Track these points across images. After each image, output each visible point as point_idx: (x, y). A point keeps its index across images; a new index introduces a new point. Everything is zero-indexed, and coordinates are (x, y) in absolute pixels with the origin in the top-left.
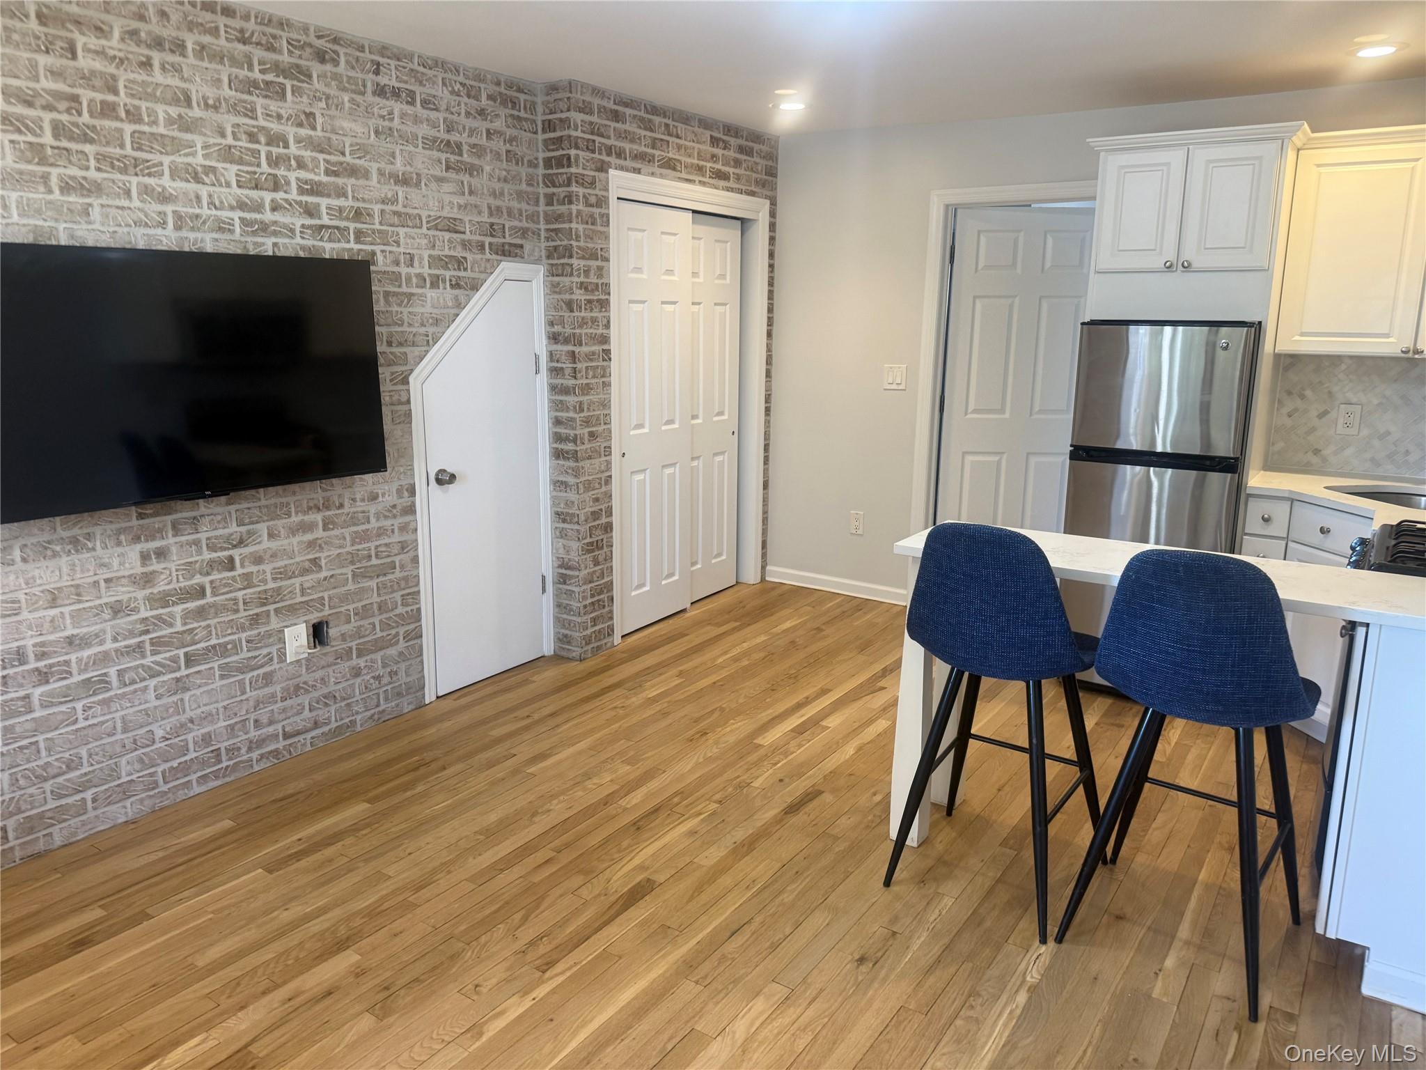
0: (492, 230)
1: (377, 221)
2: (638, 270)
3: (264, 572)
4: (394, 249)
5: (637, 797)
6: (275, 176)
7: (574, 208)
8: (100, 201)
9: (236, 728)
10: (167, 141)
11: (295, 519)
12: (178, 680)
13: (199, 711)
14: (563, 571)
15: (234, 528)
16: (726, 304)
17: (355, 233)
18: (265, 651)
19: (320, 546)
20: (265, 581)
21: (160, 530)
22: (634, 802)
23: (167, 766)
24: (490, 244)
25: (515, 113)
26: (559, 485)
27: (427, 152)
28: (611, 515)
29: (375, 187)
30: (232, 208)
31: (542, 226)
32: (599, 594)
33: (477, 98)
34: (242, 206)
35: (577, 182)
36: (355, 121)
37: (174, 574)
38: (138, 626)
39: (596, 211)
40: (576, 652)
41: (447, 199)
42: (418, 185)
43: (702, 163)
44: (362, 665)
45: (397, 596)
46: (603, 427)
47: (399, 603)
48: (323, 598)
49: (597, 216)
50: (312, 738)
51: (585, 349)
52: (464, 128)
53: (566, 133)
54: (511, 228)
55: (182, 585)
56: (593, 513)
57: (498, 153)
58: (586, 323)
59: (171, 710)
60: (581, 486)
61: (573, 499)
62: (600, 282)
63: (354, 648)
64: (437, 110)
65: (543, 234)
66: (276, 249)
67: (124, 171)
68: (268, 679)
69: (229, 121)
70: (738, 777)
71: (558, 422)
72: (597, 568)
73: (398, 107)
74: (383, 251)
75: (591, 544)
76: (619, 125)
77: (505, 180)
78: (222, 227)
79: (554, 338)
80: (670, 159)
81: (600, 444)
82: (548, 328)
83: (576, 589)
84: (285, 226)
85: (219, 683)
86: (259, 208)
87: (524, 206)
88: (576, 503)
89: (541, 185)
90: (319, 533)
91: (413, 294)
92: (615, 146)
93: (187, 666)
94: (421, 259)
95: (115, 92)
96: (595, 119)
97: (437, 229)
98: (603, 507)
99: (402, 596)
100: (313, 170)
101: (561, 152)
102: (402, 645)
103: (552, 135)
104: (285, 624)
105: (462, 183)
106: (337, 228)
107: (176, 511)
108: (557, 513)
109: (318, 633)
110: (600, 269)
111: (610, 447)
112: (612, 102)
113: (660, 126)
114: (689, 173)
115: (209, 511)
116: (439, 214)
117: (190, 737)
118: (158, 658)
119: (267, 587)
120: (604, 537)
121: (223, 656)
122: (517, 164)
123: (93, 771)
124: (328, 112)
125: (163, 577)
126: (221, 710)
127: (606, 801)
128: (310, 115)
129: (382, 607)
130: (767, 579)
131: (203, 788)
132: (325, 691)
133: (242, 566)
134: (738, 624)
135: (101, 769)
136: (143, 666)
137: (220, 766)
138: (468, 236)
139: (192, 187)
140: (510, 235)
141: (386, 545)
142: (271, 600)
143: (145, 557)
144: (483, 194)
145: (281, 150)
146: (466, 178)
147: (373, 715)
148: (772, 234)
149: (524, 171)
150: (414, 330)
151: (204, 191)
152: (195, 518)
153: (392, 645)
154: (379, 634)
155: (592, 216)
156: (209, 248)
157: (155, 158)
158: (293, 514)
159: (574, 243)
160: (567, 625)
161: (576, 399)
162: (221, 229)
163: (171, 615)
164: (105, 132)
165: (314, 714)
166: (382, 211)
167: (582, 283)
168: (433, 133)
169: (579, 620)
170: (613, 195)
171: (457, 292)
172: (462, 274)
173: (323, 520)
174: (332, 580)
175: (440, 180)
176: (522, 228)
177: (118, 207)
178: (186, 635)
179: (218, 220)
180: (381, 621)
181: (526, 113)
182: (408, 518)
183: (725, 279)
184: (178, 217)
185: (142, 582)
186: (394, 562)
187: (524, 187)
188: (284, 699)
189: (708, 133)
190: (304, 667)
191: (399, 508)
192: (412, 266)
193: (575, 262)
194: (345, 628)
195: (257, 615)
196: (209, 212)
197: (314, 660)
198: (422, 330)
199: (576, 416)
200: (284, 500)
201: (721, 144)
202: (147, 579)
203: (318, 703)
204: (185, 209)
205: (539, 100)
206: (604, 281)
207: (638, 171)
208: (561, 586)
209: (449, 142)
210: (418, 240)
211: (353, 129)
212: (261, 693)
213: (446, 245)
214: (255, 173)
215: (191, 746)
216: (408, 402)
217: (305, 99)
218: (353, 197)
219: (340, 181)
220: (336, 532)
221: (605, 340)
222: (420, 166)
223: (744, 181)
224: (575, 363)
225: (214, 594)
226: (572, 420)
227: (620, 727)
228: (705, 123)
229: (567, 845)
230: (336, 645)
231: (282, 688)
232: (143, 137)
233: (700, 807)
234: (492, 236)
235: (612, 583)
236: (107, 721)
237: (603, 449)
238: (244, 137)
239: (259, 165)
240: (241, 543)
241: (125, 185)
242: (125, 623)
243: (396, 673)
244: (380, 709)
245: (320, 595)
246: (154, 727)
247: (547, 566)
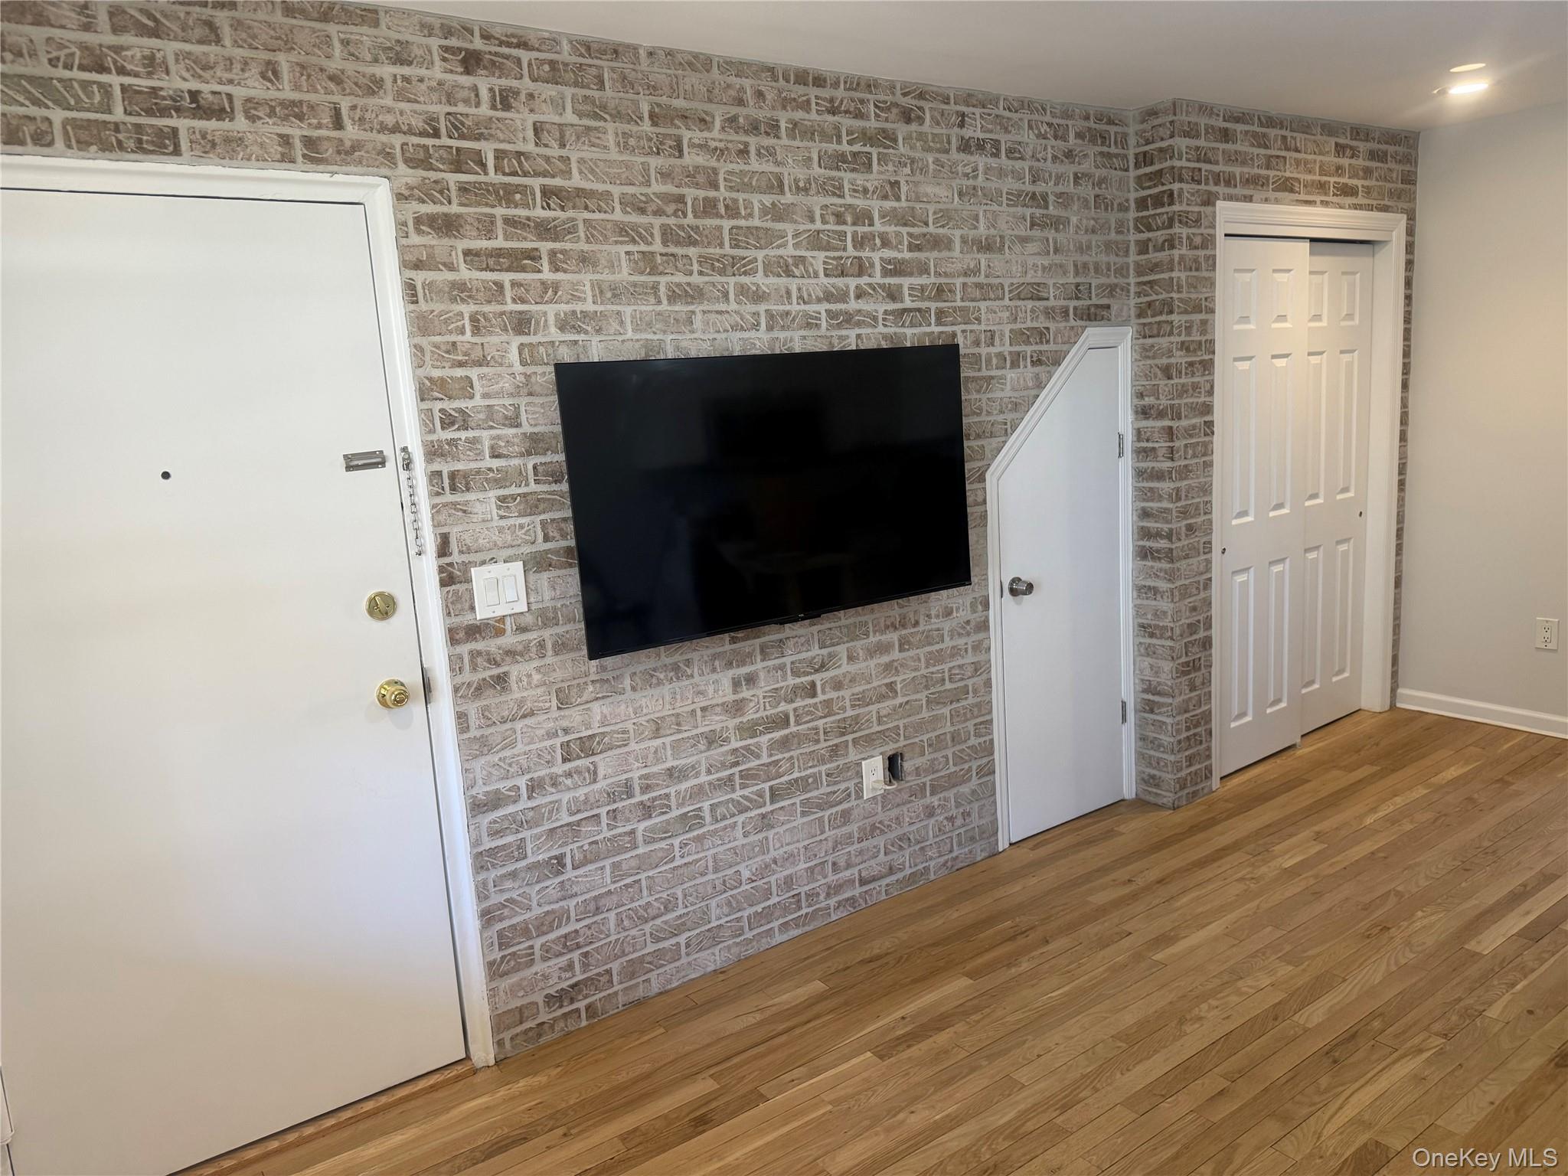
0: (1077, 292)
1: (958, 297)
2: (1245, 319)
3: (843, 698)
4: (975, 327)
5: (1315, 1014)
6: (860, 258)
7: (1176, 253)
8: (701, 308)
9: (816, 871)
10: (761, 234)
11: (873, 639)
12: (763, 816)
13: (781, 851)
14: (1150, 697)
15: (816, 651)
16: (1353, 351)
17: (936, 314)
18: (843, 786)
19: (896, 668)
20: (844, 709)
21: (750, 655)
22: (1316, 1020)
23: (751, 910)
24: (1075, 308)
25: (1105, 149)
26: (1143, 591)
27: (1012, 210)
28: (1210, 627)
29: (958, 257)
30: (819, 300)
31: (1132, 280)
32: (1196, 726)
33: (1065, 139)
34: (828, 297)
35: (1180, 222)
36: (939, 184)
37: (762, 701)
38: (729, 758)
39: (1201, 253)
40: (1168, 798)
41: (1031, 261)
42: (1001, 249)
43: (1324, 179)
44: (936, 803)
45: (970, 725)
46: (1203, 518)
47: (972, 733)
48: (898, 727)
49: (1202, 260)
50: (887, 885)
51: (1184, 423)
52: (1050, 176)
53: (1168, 163)
54: (1098, 287)
55: (768, 713)
56: (1190, 625)
57: (1086, 200)
58: (1186, 391)
59: (757, 849)
60: (1176, 593)
61: (1165, 608)
62: (1203, 339)
63: (928, 783)
64: (1022, 158)
65: (1132, 289)
66: (859, 341)
67: (722, 272)
68: (846, 816)
69: (817, 202)
70: (1460, 1000)
71: (1145, 514)
72: (1194, 694)
73: (981, 161)
74: (964, 331)
75: (1187, 664)
76: (1229, 146)
77: (1093, 231)
78: (810, 323)
79: (1143, 412)
80: (1287, 179)
81: (1198, 539)
82: (1136, 401)
83: (1169, 721)
84: (869, 314)
85: (800, 821)
86: (843, 297)
87: (1112, 258)
88: (1170, 613)
89: (1132, 231)
90: (896, 654)
91: (992, 378)
92: (1224, 172)
93: (772, 802)
94: (1002, 335)
95: (716, 187)
96: (1202, 142)
97: (1020, 299)
98: (1201, 618)
99: (975, 725)
100: (896, 247)
101: (1161, 188)
102: (975, 781)
103: (1148, 170)
104: (862, 756)
105: (1047, 240)
106: (919, 310)
107: (764, 634)
108: (1142, 626)
109: (893, 766)
110: (1204, 322)
111: (1210, 543)
112: (1221, 118)
113: (1276, 141)
114: (1308, 193)
115: (794, 633)
116: (1022, 280)
117: (773, 879)
118: (746, 792)
119: (847, 715)
120: (1202, 655)
121: (805, 790)
122: (1106, 209)
123: (688, 914)
124: (913, 179)
125: (752, 704)
126: (802, 851)
127: (1275, 1014)
128: (895, 184)
129: (955, 738)
130: (1399, 705)
131: (785, 937)
132: (900, 832)
133: (824, 692)
134: (1375, 768)
135: (694, 911)
136: (733, 800)
137: (799, 914)
138: (1052, 303)
139: (783, 281)
140: (1097, 295)
141: (960, 667)
142: (850, 730)
143: (736, 684)
144: (1069, 250)
145: (866, 229)
146: (1051, 234)
147: (947, 862)
148: (1409, 257)
149: (1113, 217)
150: (991, 418)
151: (793, 284)
152: (781, 640)
153: (964, 782)
154: (953, 769)
155: (1196, 260)
156: (797, 348)
157: (750, 253)
158: (871, 634)
159: (1175, 295)
160: (1154, 764)
161: (1172, 485)
162: (809, 325)
163: (758, 746)
164: (706, 232)
165: (890, 857)
166: (964, 285)
167: (1183, 343)
168: (1017, 186)
169: (1172, 758)
170: (1220, 233)
171: (1037, 369)
172: (1044, 347)
173: (899, 640)
174: (907, 707)
175: (1024, 240)
176: (1110, 286)
177: (717, 312)
178: (771, 768)
179: (806, 315)
180: (954, 753)
181: (1117, 148)
182: (981, 636)
183: (1353, 319)
184: (770, 315)
185: (733, 710)
186: (966, 686)
187: (1113, 236)
188: (860, 840)
189: (1332, 141)
190: (880, 804)
191: (973, 624)
192: (993, 345)
193: (1175, 318)
194: (919, 761)
195: (836, 745)
196: (798, 308)
197: (890, 797)
198: (1001, 418)
199: (1171, 506)
200: (863, 619)
201: (1348, 152)
202: (737, 708)
203: (893, 846)
204: (775, 307)
205: (1131, 130)
206: (1208, 337)
207: (1249, 199)
208: (1146, 715)
209: (1034, 194)
210: (999, 314)
211: (938, 192)
212: (838, 832)
213: (1030, 316)
214: (841, 258)
215: (774, 889)
216: (985, 502)
217: (890, 168)
218: (935, 272)
219: (921, 256)
220: (911, 653)
221: (1208, 409)
222: (1004, 226)
223: (1375, 194)
224: (1172, 440)
225: (798, 723)
226: (1167, 510)
227: (1258, 907)
228: (1329, 128)
229: (1242, 1073)
230: (911, 781)
231: (859, 828)
232: (740, 232)
233: (1417, 1040)
234: (1077, 298)
235: (1210, 712)
236: (701, 859)
237: (1202, 546)
238: (832, 219)
239: (845, 249)
240: (822, 667)
241: (723, 287)
242: (718, 754)
243: (969, 814)
244: (954, 854)
245: (895, 723)
246: (741, 867)
247: (1128, 690)
